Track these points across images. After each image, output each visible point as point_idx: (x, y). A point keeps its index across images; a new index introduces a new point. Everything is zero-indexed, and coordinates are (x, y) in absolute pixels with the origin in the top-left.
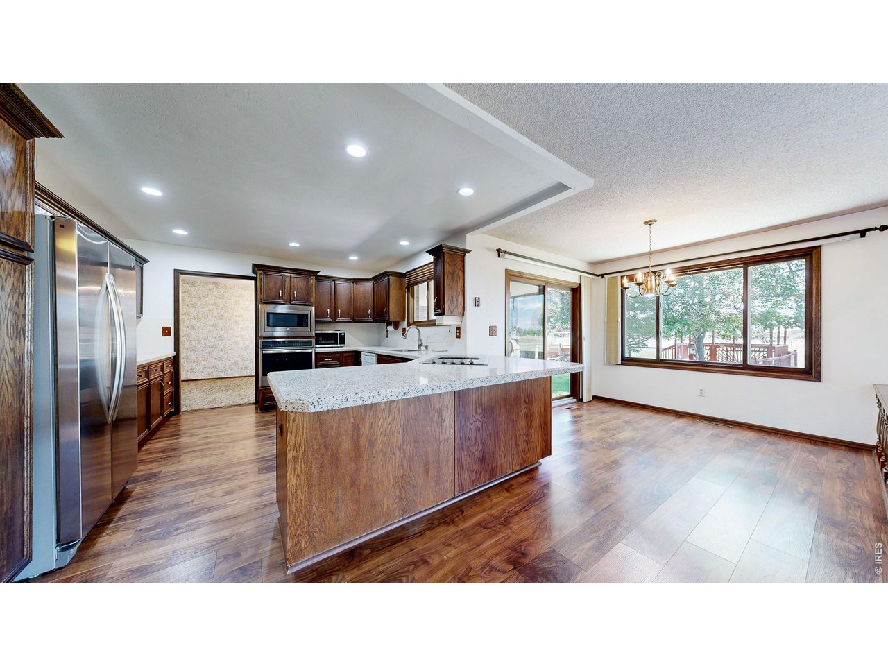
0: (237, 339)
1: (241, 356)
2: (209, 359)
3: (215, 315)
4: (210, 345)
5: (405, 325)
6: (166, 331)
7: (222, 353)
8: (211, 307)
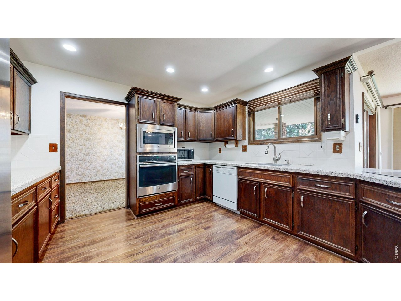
0: (99, 154)
1: (102, 166)
2: (80, 169)
3: (84, 138)
4: (80, 158)
5: (246, 143)
6: (53, 148)
7: (88, 165)
8: (81, 132)
